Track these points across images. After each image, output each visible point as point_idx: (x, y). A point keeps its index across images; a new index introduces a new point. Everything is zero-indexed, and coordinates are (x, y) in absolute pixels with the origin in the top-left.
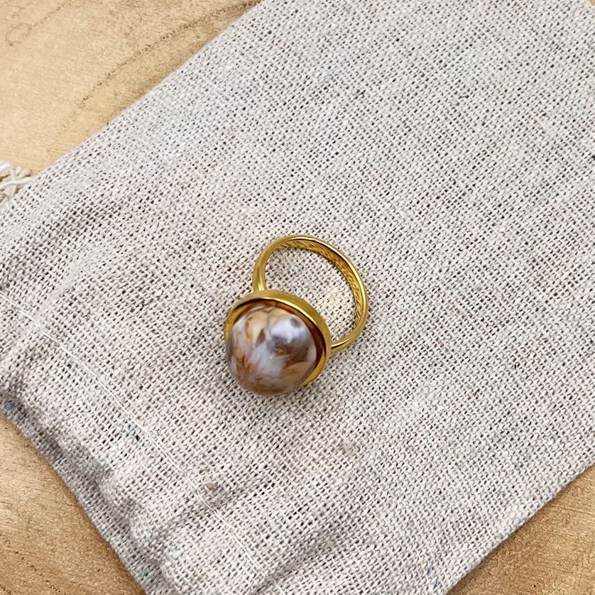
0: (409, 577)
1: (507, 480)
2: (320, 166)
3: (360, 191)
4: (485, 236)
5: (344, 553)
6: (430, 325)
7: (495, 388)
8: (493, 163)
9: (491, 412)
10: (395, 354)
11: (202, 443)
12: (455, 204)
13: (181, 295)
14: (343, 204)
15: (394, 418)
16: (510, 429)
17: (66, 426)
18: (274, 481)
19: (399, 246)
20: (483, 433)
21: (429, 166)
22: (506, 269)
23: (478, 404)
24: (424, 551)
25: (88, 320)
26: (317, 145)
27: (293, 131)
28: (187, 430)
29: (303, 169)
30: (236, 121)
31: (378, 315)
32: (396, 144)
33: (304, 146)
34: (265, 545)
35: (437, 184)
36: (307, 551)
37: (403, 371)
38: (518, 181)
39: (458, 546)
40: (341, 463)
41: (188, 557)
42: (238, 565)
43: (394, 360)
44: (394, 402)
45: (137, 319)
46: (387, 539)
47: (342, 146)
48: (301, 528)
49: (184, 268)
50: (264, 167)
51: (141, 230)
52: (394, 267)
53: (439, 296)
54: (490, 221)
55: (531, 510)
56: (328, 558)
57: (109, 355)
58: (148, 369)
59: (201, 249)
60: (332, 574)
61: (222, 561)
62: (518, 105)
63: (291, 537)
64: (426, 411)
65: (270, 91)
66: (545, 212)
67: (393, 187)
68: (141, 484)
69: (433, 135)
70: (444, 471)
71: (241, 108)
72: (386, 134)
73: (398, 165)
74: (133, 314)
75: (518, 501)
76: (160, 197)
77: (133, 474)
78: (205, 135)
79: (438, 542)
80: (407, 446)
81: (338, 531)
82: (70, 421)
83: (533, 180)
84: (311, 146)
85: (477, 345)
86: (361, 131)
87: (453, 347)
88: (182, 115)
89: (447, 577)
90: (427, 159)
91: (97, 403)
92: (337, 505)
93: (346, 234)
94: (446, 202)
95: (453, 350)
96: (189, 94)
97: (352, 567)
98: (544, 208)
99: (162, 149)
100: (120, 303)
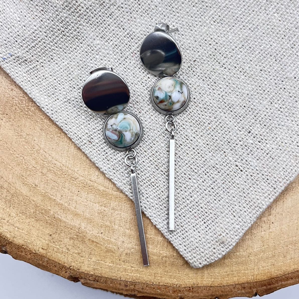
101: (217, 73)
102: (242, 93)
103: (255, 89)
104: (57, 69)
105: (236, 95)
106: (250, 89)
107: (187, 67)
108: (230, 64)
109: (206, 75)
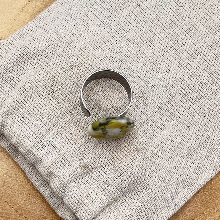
0: (165, 202)
1: (202, 163)
2: (123, 35)
3: (139, 45)
4: (190, 63)
5: (138, 193)
6: (169, 100)
7: (197, 125)
8: (193, 33)
9: (195, 135)
10: (156, 111)
11: (79, 148)
12: (178, 50)
13: (69, 88)
14: (133, 51)
15: (157, 138)
16: (203, 142)
17: (23, 142)
18: (109, 164)
19: (156, 68)
20: (192, 144)
21: (167, 35)
22: (200, 76)
23: (190, 132)
24: (170, 192)
25: (31, 98)
26: (122, 26)
27: (112, 21)
28: (73, 143)
29: (116, 36)
30: (89, 16)
31: (149, 96)
32: (153, 26)
33: (116, 27)
34: (107, 190)
35: (170, 42)
36: (123, 192)
37: (159, 118)
38: (203, 41)
39: (183, 190)
40: (137, 156)
41: (75, 195)
42: (96, 198)
43: (155, 114)
44: (156, 131)
45: (51, 98)
46: (156, 187)
47: (132, 27)
48: (122, 182)
49: (70, 77)
50: (101, 35)
51: (52, 61)
52: (154, 76)
53: (173, 88)
54: (192, 57)
55: (212, 175)
56: (132, 195)
57: (40, 113)
58: (56, 118)
59: (77, 69)
60: (134, 201)
61: (89, 196)
62: (202, 10)
63: (118, 186)
64: (169, 135)
65: (102, 4)
66: (215, 53)
67: (153, 43)
68: (55, 165)
69: (168, 22)
70: (177, 159)
71: (90, 11)
72: (149, 22)
73: (154, 34)
74: (49, 96)
75: (207, 171)
76: (59, 48)
77: (51, 161)
78: (76, 22)
79: (176, 188)
80: (162, 149)
81: (136, 184)
82: (24, 140)
83: (210, 40)
84: (119, 27)
85: (189, 108)
86: (139, 21)
87: (179, 109)
88: (66, 14)
89: (179, 202)
90: (166, 32)
91: (35, 133)
92: (136, 173)
93: (134, 63)
94: (174, 50)
95: (179, 110)
96: (68, 6)
97: (142, 198)
98: (214, 52)
99: (59, 28)
100: (44, 91)
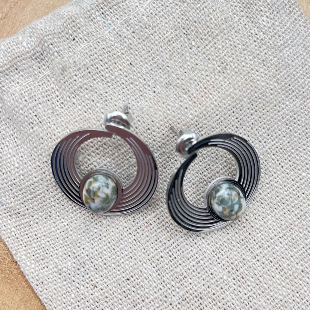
101: (247, 266)
102: (274, 298)
103: (291, 295)
104: (53, 229)
105: (266, 298)
106: (284, 293)
107: (211, 251)
108: (265, 256)
109: (233, 266)
